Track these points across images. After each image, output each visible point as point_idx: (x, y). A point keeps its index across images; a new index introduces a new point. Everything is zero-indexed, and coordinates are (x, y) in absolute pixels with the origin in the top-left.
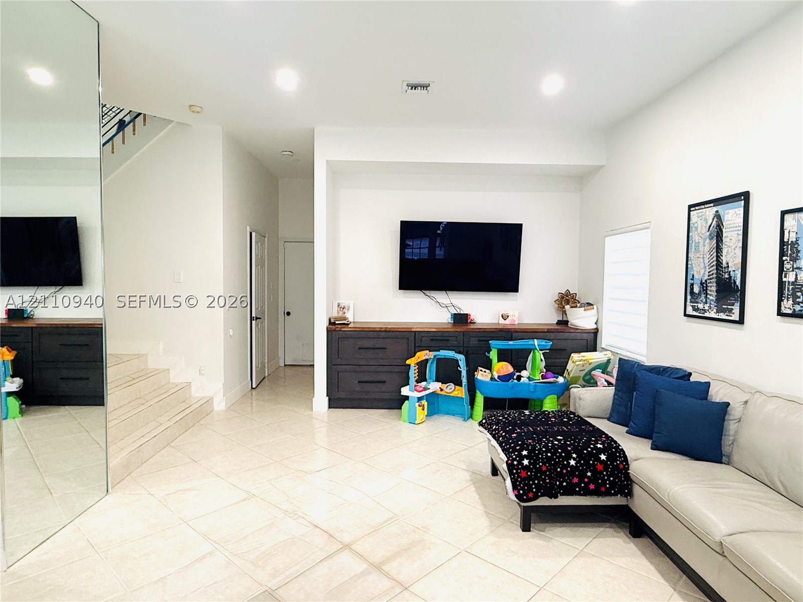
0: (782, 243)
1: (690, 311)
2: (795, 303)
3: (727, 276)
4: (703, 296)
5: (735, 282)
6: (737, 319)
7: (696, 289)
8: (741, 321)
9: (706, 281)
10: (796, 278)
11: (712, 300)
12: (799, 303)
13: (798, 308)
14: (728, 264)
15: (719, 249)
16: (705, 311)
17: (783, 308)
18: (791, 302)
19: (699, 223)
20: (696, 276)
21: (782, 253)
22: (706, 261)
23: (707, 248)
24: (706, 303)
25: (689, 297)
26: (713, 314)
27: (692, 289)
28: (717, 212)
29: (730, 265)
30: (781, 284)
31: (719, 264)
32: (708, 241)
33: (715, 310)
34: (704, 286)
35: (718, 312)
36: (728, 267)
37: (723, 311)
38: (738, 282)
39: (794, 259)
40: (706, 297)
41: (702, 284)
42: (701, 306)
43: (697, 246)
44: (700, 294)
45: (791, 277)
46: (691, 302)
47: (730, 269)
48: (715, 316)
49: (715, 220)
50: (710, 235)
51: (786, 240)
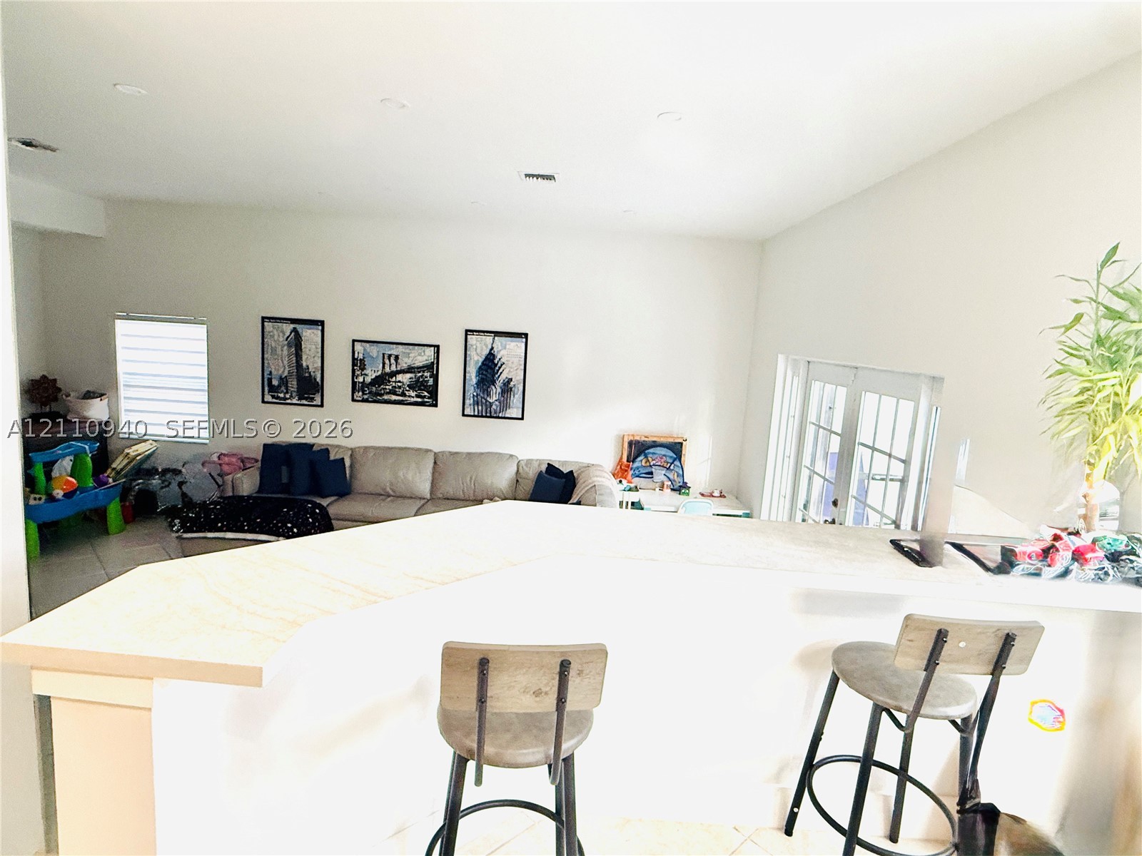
0: (354, 359)
1: (268, 398)
2: (363, 394)
3: (307, 375)
4: (283, 388)
5: (315, 379)
6: (320, 404)
7: (275, 382)
8: (322, 405)
9: (286, 377)
10: (364, 380)
11: (294, 391)
12: (366, 394)
13: (366, 397)
14: (308, 366)
15: (298, 355)
16: (286, 399)
17: (355, 397)
18: (361, 393)
19: (275, 332)
20: (274, 373)
21: (354, 365)
22: (286, 362)
23: (285, 352)
24: (287, 393)
25: (266, 389)
26: (295, 401)
27: (270, 380)
28: (294, 328)
29: (310, 367)
30: (354, 384)
31: (299, 365)
32: (286, 347)
33: (297, 398)
34: (284, 381)
35: (299, 399)
36: (308, 369)
37: (306, 399)
38: (319, 379)
39: (363, 368)
40: (287, 389)
41: (281, 378)
42: (282, 395)
43: (274, 350)
44: (279, 386)
45: (361, 379)
46: (269, 392)
47: (310, 370)
48: (299, 402)
49: (293, 334)
50: (289, 343)
51: (356, 357)
